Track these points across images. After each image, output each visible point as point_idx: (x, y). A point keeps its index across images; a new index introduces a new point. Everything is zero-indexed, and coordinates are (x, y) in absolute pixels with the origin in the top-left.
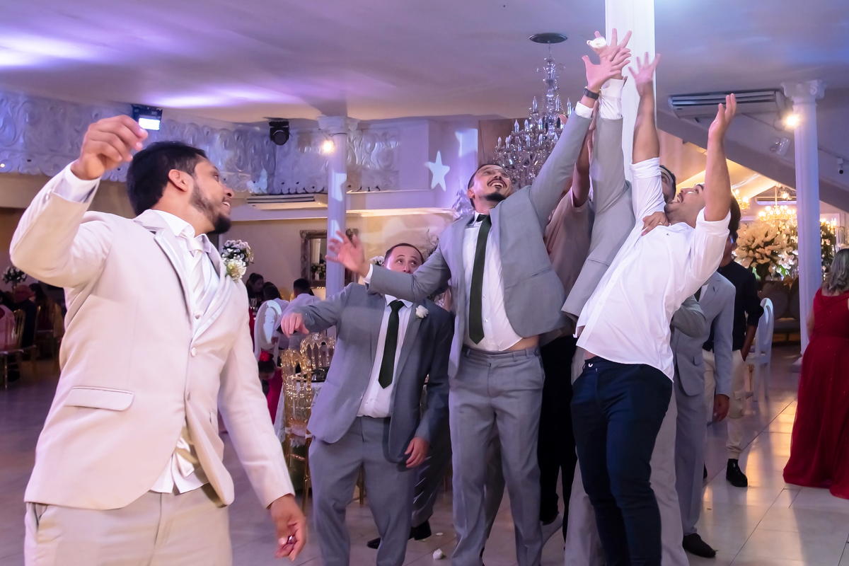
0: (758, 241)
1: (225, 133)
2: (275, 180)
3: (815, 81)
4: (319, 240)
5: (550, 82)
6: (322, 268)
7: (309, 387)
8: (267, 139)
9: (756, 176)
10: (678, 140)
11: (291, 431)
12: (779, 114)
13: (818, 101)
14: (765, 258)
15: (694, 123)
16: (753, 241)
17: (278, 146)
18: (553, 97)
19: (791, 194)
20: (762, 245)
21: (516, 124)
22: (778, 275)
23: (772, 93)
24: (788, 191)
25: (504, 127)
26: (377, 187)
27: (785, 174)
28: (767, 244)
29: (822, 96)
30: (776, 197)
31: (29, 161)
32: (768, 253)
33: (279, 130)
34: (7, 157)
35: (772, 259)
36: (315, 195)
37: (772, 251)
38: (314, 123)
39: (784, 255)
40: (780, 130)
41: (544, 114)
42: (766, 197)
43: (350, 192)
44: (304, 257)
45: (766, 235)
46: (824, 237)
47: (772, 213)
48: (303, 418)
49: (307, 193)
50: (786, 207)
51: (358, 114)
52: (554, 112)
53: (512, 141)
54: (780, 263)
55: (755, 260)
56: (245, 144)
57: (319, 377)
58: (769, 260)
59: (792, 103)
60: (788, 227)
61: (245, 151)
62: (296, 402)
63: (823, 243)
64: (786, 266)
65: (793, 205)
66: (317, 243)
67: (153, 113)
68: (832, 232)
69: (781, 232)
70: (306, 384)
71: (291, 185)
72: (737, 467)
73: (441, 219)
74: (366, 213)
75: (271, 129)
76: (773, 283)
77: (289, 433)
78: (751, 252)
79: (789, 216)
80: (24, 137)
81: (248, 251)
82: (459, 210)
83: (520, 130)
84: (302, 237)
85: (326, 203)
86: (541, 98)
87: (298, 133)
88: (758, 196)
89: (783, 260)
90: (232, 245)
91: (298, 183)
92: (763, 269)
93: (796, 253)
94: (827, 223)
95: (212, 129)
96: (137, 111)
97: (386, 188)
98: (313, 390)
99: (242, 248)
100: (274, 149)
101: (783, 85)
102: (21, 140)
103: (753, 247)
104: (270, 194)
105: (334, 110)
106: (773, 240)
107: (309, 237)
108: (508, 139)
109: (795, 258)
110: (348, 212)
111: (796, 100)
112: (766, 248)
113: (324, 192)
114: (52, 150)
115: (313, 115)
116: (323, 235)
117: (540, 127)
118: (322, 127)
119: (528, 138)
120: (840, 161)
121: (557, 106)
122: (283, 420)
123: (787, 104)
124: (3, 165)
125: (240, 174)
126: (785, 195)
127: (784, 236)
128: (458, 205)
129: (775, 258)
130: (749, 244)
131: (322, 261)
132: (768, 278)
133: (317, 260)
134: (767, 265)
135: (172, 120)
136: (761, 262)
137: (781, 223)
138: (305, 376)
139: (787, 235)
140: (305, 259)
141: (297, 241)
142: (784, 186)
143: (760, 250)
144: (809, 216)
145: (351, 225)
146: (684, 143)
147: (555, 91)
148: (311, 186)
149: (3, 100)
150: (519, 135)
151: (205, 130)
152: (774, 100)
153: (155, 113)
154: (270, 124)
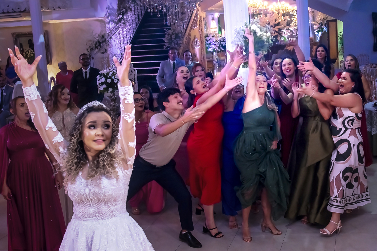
0: (271, 24)
14: (276, 33)
16: (269, 24)
20: (274, 26)
22: (282, 41)
26: (59, 7)
28: (276, 25)
32: (277, 30)
35: (279, 33)
37: (279, 29)
39: (284, 31)
45: (276, 21)
49: (15, 12)
50: (284, 3)
54: (283, 35)
58: (277, 34)
64: (286, 36)
73: (98, 23)
82: (108, 17)
84: (13, 36)
89: (284, 33)
91: (8, 6)
93: (290, 29)
97: (64, 7)
106: (279, 23)
107: (18, 37)
109: (291, 32)
112: (276, 27)
113: (27, 11)
116: (29, 35)
128: (107, 15)
129: (281, 32)
148: (17, 7)
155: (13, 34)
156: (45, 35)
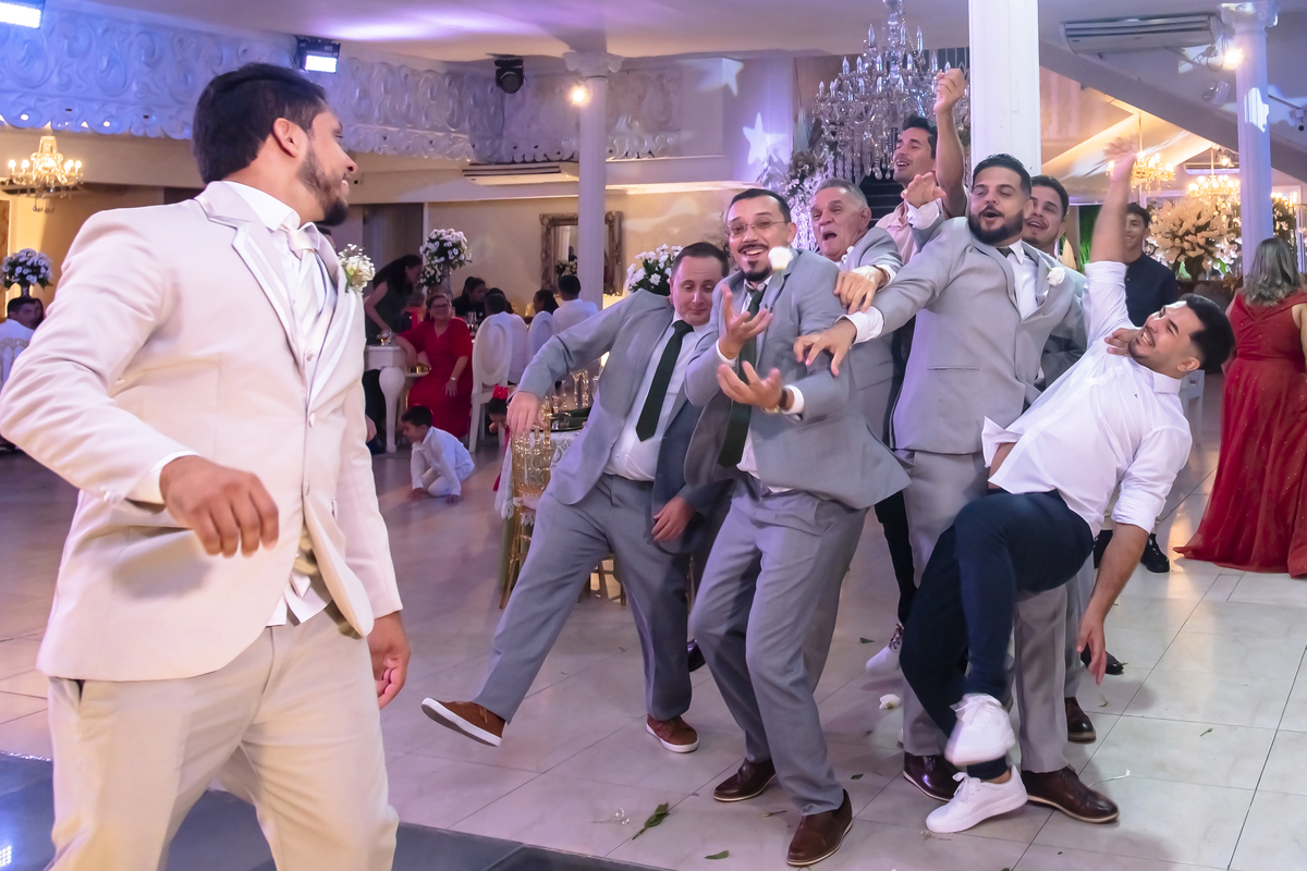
0: (1186, 226)
1: (431, 76)
2: (504, 143)
3: (1265, 2)
4: (568, 227)
5: (894, 5)
6: (571, 267)
7: (547, 439)
8: (494, 84)
9: (1185, 133)
10: (1075, 85)
11: (521, 502)
12: (1215, 46)
13: (1269, 28)
14: (1198, 249)
15: (1096, 61)
16: (1181, 226)
17: (508, 95)
18: (896, 26)
19: (1234, 159)
20: (1193, 231)
21: (845, 63)
22: (1215, 273)
23: (1204, 18)
24: (1229, 155)
25: (828, 66)
26: (650, 152)
27: (1224, 130)
28: (1200, 229)
29: (1275, 22)
30: (1212, 164)
31: (146, 117)
32: (1202, 242)
33: (509, 72)
34: (114, 112)
35: (1207, 251)
36: (561, 165)
37: (1207, 239)
38: (559, 62)
39: (1223, 245)
40: (1217, 70)
41: (885, 48)
42: (1199, 163)
43: (610, 160)
44: (546, 253)
45: (1199, 217)
46: (1280, 219)
47: (1206, 186)
48: (539, 484)
49: (549, 161)
50: (1226, 177)
51: (621, 49)
52: (898, 46)
53: (840, 88)
54: (1218, 255)
55: (1183, 251)
56: (460, 92)
57: (562, 424)
58: (1203, 251)
59: (1232, 32)
60: (1229, 205)
61: (460, 103)
62: (529, 461)
63: (1277, 227)
64: (1226, 260)
65: (1236, 175)
66: (566, 233)
67: (326, 48)
68: (1291, 212)
69: (1220, 212)
70: (542, 435)
71: (526, 150)
72: (1155, 545)
74: (634, 189)
75: (497, 71)
76: (1207, 283)
77: (519, 505)
78: (1178, 240)
79: (1231, 189)
80: (138, 83)
81: (463, 244)
83: (851, 71)
84: (542, 224)
85: (577, 175)
86: (879, 24)
87: (536, 77)
88: (1187, 161)
89: (1222, 251)
90: (441, 236)
91: (536, 147)
92: (1194, 265)
93: (1239, 241)
94: (1284, 199)
95: (413, 71)
96: (303, 45)
97: (662, 153)
98: (554, 444)
99: (454, 240)
100: (502, 98)
101: (1219, 6)
102: (134, 87)
103: (1180, 233)
104: (497, 164)
105: (588, 45)
106: (1208, 224)
107: (553, 223)
108: (833, 85)
109: (1239, 248)
110: (607, 187)
112: (1199, 235)
113: (573, 159)
114: (179, 102)
115: (558, 50)
116: (572, 220)
117: (879, 67)
118: (571, 68)
119: (861, 82)
120: (1300, 113)
121: (903, 38)
122: (510, 487)
123: (1225, 33)
124: (107, 124)
125: (453, 135)
126: (1225, 161)
127: (1224, 218)
128: (765, 177)
129: (1211, 249)
130: (1175, 229)
131: (572, 257)
132: (1201, 277)
133: (565, 257)
134: (1200, 259)
135: (355, 58)
136: (1192, 254)
137: (1220, 200)
139: (1228, 216)
140: (547, 256)
141: (536, 230)
142: (1224, 149)
143: (1189, 238)
144: (1257, 189)
145: (612, 206)
146: (1083, 88)
147: (899, 16)
148: (556, 151)
149: (106, 30)
150: (849, 78)
151: (403, 72)
152: (1208, 29)
153: (330, 48)
154: (497, 63)
155: (543, 217)
156: (614, 223)
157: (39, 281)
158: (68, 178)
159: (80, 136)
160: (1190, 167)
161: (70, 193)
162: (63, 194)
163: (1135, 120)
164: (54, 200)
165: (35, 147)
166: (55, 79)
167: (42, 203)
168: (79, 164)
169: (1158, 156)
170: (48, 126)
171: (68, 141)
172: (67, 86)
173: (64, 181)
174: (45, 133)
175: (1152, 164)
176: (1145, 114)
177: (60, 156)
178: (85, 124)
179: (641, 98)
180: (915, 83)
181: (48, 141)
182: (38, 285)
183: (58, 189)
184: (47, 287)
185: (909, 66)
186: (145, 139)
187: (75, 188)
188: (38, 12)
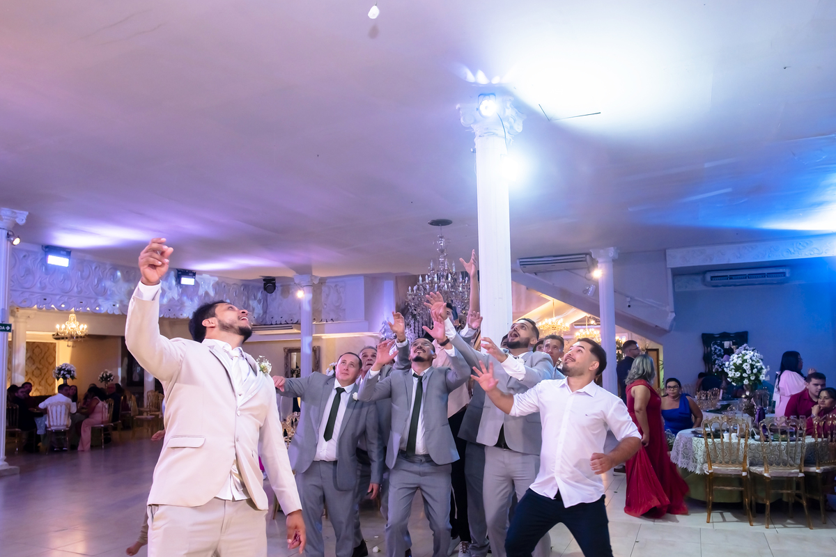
1: (235, 286)
2: (267, 316)
3: (612, 248)
4: (296, 353)
5: (442, 251)
8: (262, 289)
9: (574, 309)
10: (524, 288)
12: (589, 269)
13: (614, 261)
15: (533, 276)
17: (269, 294)
18: (443, 261)
19: (597, 321)
21: (420, 278)
23: (584, 256)
24: (594, 319)
25: (413, 280)
26: (332, 320)
27: (593, 308)
29: (617, 257)
30: (587, 323)
31: (113, 306)
33: (269, 284)
34: (99, 304)
36: (293, 325)
38: (291, 279)
40: (590, 280)
41: (438, 271)
42: (581, 323)
43: (314, 323)
46: (618, 349)
47: (584, 333)
49: (287, 324)
50: (593, 329)
51: (319, 273)
52: (444, 270)
53: (418, 289)
56: (248, 293)
59: (597, 262)
65: (597, 328)
66: (294, 355)
67: (190, 274)
71: (277, 319)
73: (373, 339)
74: (325, 336)
75: (264, 284)
79: (595, 335)
80: (109, 291)
82: (384, 333)
83: (423, 281)
84: (285, 352)
85: (300, 330)
86: (436, 262)
87: (281, 286)
88: (575, 322)
91: (282, 317)
95: (227, 284)
96: (180, 273)
97: (337, 320)
100: (266, 296)
101: (591, 251)
105: (304, 270)
107: (289, 351)
108: (415, 288)
110: (314, 335)
111: (600, 260)
113: (298, 323)
115: (290, 274)
116: (298, 350)
117: (436, 279)
118: (297, 281)
119: (428, 286)
120: (628, 299)
121: (446, 266)
123: (594, 263)
124: (97, 309)
126: (593, 322)
128: (383, 330)
131: (297, 367)
133: (294, 366)
135: (202, 279)
138: (290, 438)
140: (287, 366)
141: (282, 354)
142: (592, 316)
144: (608, 335)
145: (316, 344)
147: (444, 256)
148: (290, 319)
149: (96, 268)
150: (422, 285)
151: (223, 285)
152: (585, 261)
153: (192, 274)
154: (264, 280)
155: (285, 349)
156: (316, 352)
157: (71, 377)
158: (81, 332)
159: (86, 314)
160: (576, 325)
161: (82, 339)
162: (79, 340)
163: (552, 302)
164: (74, 342)
165: (67, 319)
166: (75, 289)
167: (70, 343)
168: (86, 326)
169: (562, 320)
170: (73, 310)
171: (81, 316)
172: (79, 292)
173: (80, 334)
174: (71, 313)
175: (559, 324)
176: (556, 301)
177: (78, 323)
178: (88, 309)
179: (328, 295)
180: (452, 286)
181: (72, 316)
182: (70, 379)
183: (77, 337)
184: (74, 380)
185: (449, 279)
186: (113, 315)
187: (84, 337)
188: (68, 260)
